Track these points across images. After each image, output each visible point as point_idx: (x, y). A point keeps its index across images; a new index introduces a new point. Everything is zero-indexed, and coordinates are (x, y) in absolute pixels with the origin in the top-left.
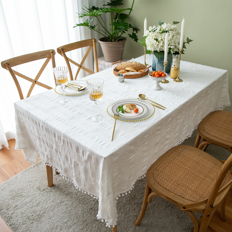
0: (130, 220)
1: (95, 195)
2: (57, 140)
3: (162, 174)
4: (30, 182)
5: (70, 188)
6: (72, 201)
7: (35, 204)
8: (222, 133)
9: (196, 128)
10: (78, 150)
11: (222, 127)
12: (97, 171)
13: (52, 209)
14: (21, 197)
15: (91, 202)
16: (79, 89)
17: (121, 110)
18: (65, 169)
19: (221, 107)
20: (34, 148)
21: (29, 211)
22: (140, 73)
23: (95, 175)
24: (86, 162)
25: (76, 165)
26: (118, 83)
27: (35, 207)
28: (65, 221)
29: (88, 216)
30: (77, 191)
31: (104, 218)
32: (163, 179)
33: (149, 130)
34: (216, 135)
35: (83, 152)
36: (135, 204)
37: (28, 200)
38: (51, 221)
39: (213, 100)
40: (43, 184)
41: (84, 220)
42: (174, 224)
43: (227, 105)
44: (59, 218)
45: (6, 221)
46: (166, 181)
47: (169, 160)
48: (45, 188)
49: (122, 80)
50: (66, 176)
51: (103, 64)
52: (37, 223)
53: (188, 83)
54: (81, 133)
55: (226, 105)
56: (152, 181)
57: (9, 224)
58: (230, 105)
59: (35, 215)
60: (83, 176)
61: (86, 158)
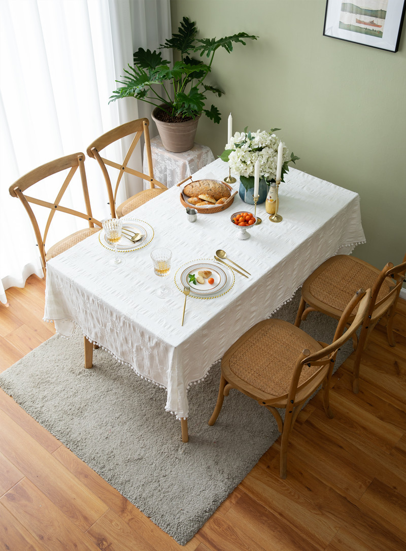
0: (205, 413)
1: (161, 384)
2: (114, 319)
3: (241, 362)
4: (57, 361)
5: (117, 369)
6: (123, 389)
7: (71, 394)
8: (334, 298)
9: (301, 286)
10: (142, 334)
11: (337, 286)
12: (165, 358)
13: (96, 400)
14: (49, 384)
15: (150, 390)
16: (133, 238)
17: (193, 280)
18: (123, 352)
19: (349, 245)
20: (71, 319)
21: (64, 404)
22: (221, 205)
23: (163, 362)
24: (153, 348)
25: (139, 350)
26: (188, 224)
27: (71, 398)
28: (117, 415)
29: (147, 408)
30: (129, 374)
31: (174, 410)
32: (241, 369)
33: (225, 309)
34: (325, 301)
35: (149, 338)
36: (212, 392)
37: (59, 388)
38: (97, 416)
39: (330, 242)
40: (78, 364)
41: (143, 414)
42: (263, 419)
43: (360, 243)
44: (107, 412)
45: (35, 418)
46: (244, 371)
47: (251, 342)
48: (81, 370)
49: (193, 219)
50: (123, 360)
51: (160, 154)
52: (79, 419)
53: (290, 225)
54: (146, 314)
55: (358, 243)
56: (227, 372)
57: (40, 421)
58: (365, 242)
59: (73, 408)
60: (147, 362)
61: (153, 344)
